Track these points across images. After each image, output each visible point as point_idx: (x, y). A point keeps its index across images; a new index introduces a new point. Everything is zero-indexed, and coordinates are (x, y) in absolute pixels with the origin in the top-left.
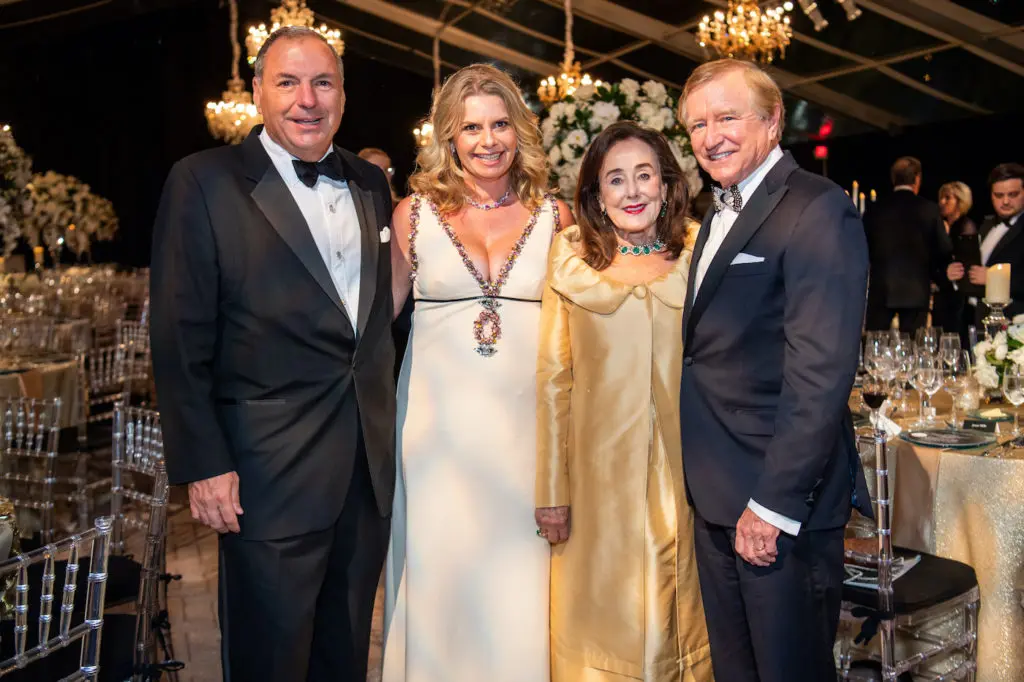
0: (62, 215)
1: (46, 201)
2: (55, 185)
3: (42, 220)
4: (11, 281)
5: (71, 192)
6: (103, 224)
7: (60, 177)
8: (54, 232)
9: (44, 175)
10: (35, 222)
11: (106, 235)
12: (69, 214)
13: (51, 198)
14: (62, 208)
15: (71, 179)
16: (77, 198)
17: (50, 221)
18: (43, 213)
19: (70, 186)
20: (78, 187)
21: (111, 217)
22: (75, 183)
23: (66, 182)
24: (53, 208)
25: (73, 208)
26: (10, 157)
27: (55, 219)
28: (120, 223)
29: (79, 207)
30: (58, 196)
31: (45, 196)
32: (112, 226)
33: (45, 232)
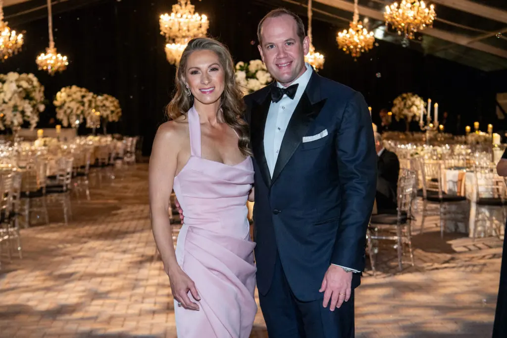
0: (78, 108)
1: (71, 101)
2: (75, 93)
3: (69, 111)
4: (45, 142)
5: (83, 97)
6: (112, 112)
7: (78, 89)
8: (74, 117)
9: (70, 88)
10: (65, 112)
11: (114, 118)
12: (82, 108)
13: (73, 100)
14: (78, 105)
15: (84, 90)
16: (86, 100)
17: (72, 111)
18: (69, 108)
19: (83, 94)
20: (87, 94)
21: (117, 108)
22: (86, 92)
23: (81, 91)
24: (74, 105)
25: (83, 105)
26: (34, 87)
27: (74, 111)
28: (122, 111)
29: (87, 105)
30: (76, 99)
31: (70, 99)
32: (118, 113)
33: (70, 117)
